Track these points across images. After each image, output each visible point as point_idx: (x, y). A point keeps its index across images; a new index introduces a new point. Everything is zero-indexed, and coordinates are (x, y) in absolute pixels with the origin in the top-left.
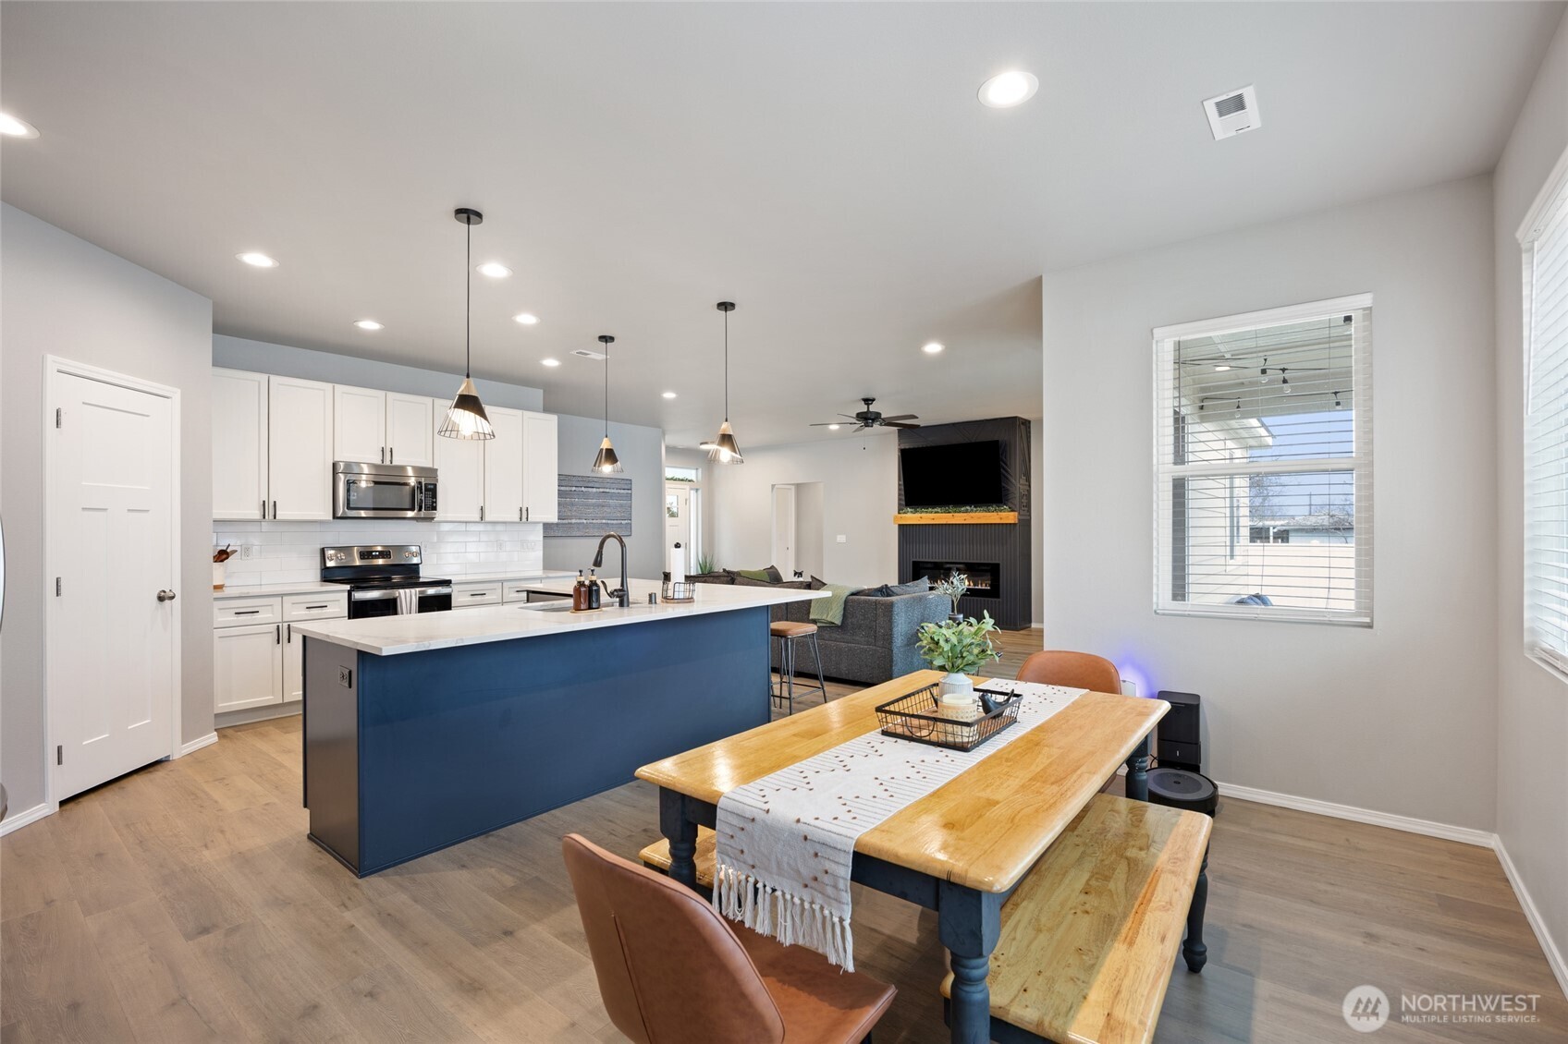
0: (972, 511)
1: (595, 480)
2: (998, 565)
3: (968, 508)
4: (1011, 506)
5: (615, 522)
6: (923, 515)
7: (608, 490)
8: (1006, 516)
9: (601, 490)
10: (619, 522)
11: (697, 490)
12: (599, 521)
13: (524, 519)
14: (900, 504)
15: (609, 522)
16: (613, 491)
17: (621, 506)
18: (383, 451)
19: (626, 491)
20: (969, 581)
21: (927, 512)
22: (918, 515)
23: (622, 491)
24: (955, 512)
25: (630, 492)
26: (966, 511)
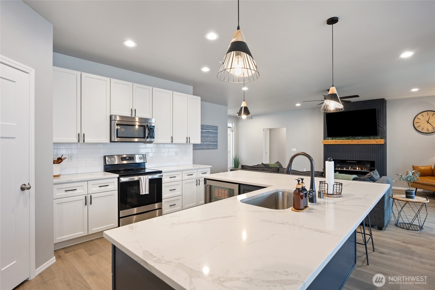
0: (361, 139)
1: (205, 126)
2: (374, 162)
3: (359, 137)
4: (381, 137)
5: (212, 143)
6: (337, 140)
7: (209, 131)
8: (380, 141)
9: (207, 130)
10: (213, 143)
11: (232, 131)
12: (206, 143)
13: (188, 142)
14: (324, 136)
15: (210, 143)
16: (211, 131)
17: (214, 137)
18: (132, 110)
19: (216, 131)
20: (359, 168)
21: (338, 139)
22: (334, 140)
23: (214, 131)
24: (353, 139)
25: (217, 131)
26: (358, 139)
